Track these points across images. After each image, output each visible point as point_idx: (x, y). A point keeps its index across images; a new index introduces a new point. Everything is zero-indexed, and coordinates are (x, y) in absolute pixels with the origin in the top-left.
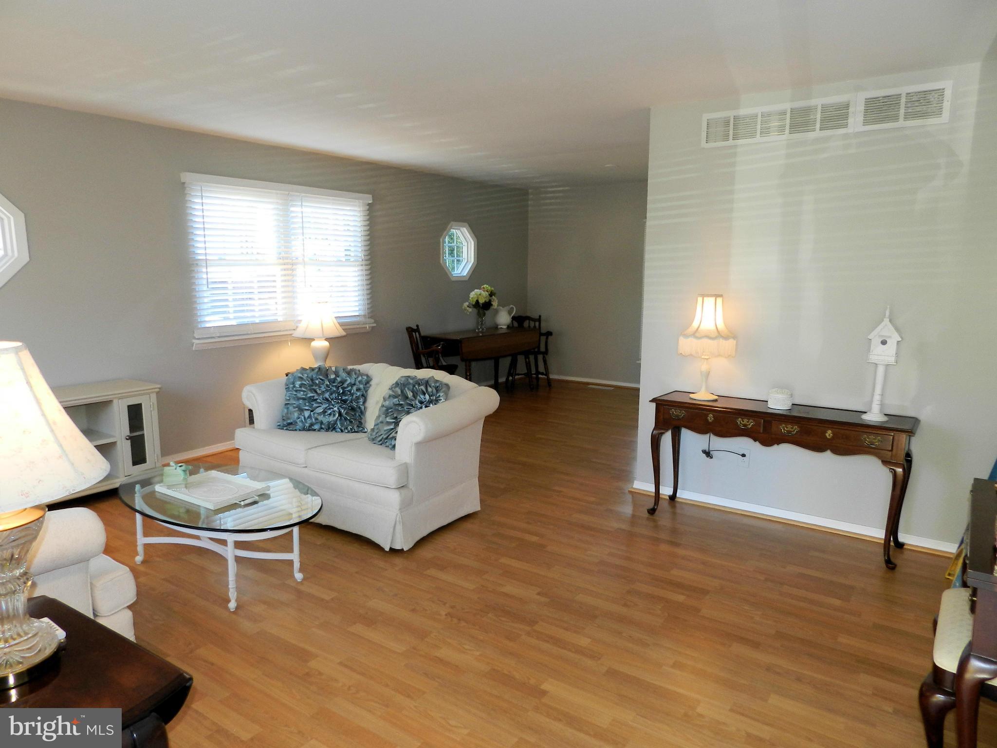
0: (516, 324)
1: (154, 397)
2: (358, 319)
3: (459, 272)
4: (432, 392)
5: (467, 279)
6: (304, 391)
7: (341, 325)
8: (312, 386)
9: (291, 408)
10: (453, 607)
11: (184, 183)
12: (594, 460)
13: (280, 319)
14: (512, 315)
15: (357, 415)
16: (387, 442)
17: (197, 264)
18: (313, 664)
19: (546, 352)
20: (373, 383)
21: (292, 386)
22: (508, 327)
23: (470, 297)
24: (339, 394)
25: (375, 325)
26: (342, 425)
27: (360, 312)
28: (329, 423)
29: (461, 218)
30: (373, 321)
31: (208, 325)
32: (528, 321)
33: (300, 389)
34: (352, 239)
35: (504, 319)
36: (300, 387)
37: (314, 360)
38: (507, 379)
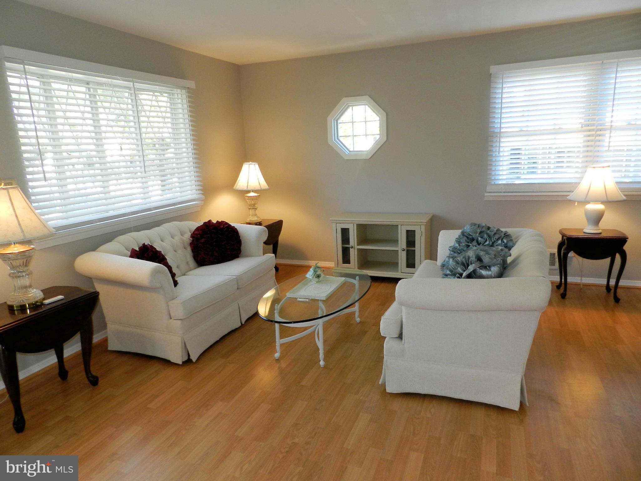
1: (423, 228)
11: (491, 74)
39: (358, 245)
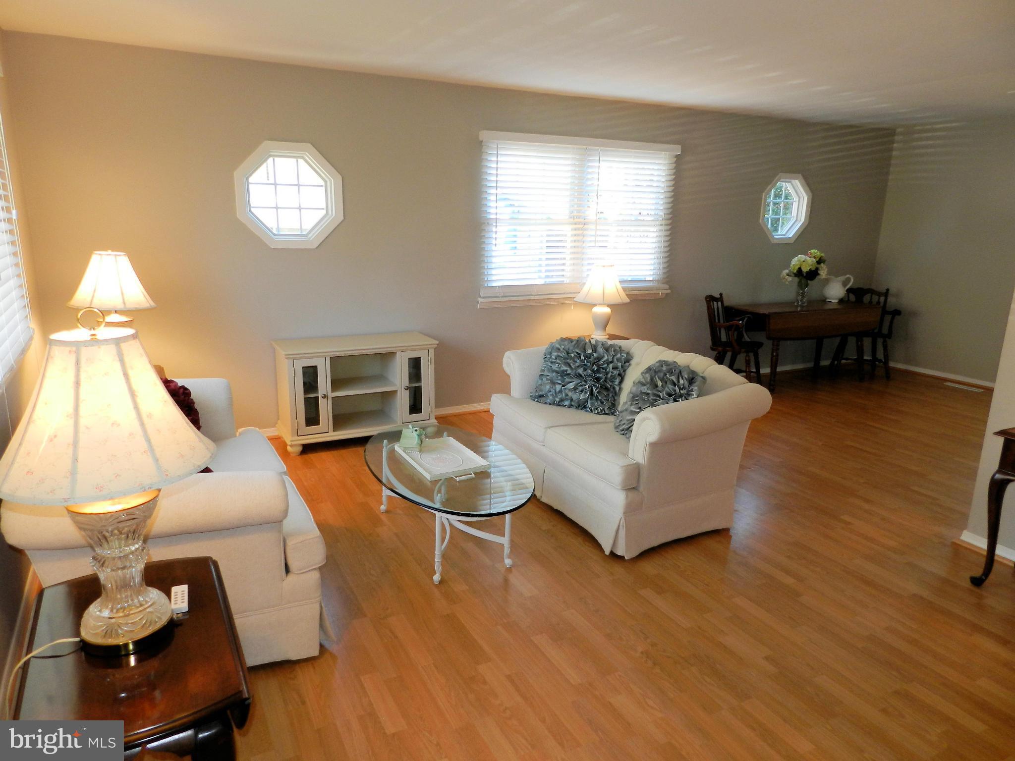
0: (852, 298)
1: (432, 352)
2: (651, 284)
3: (784, 233)
4: (683, 384)
5: (792, 241)
6: (559, 364)
7: (624, 289)
8: (567, 359)
9: (545, 379)
10: (653, 645)
11: (482, 141)
12: (916, 489)
13: (566, 280)
14: (848, 287)
15: (611, 395)
16: (627, 433)
17: (488, 223)
18: (482, 668)
19: (890, 335)
20: (633, 362)
21: (549, 356)
22: (841, 301)
23: (791, 264)
24: (593, 371)
25: (669, 291)
26: (592, 404)
27: (654, 276)
28: (579, 400)
29: (792, 169)
30: (667, 286)
31: (494, 284)
32: (870, 295)
33: (555, 361)
34: (654, 196)
35: (835, 291)
36: (556, 359)
37: (594, 327)
38: (832, 363)
39: (333, 390)
